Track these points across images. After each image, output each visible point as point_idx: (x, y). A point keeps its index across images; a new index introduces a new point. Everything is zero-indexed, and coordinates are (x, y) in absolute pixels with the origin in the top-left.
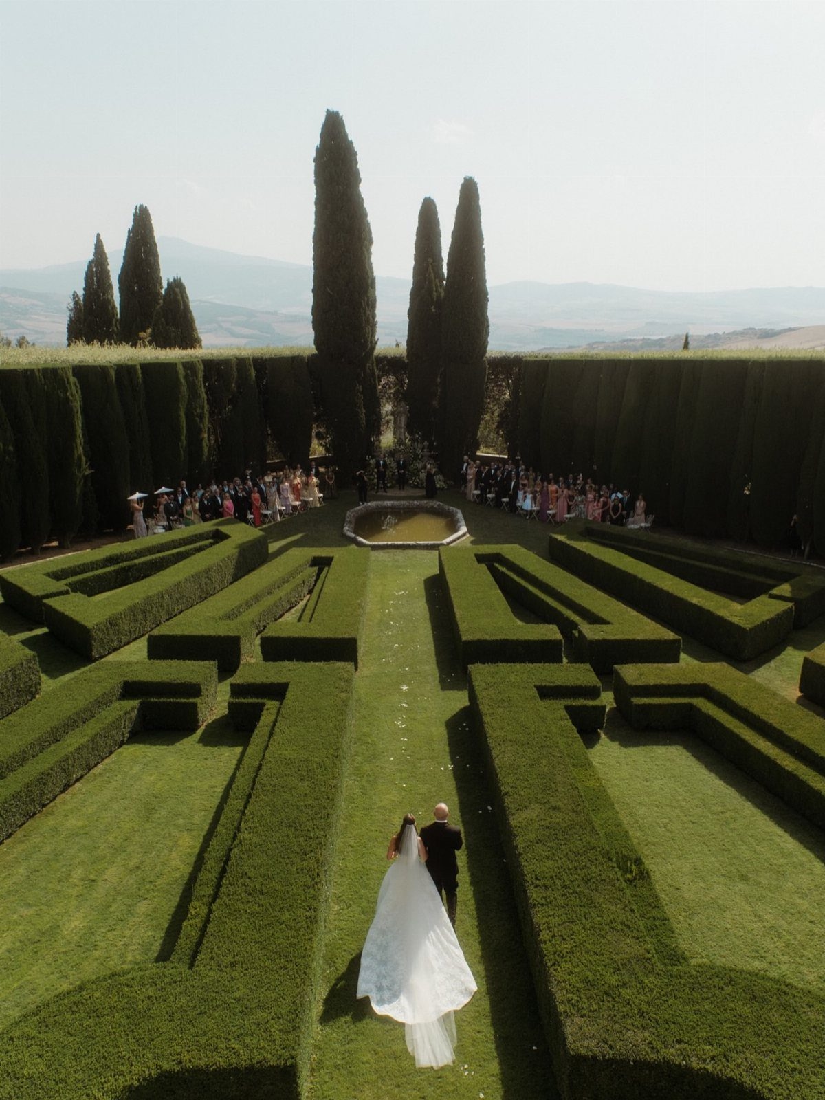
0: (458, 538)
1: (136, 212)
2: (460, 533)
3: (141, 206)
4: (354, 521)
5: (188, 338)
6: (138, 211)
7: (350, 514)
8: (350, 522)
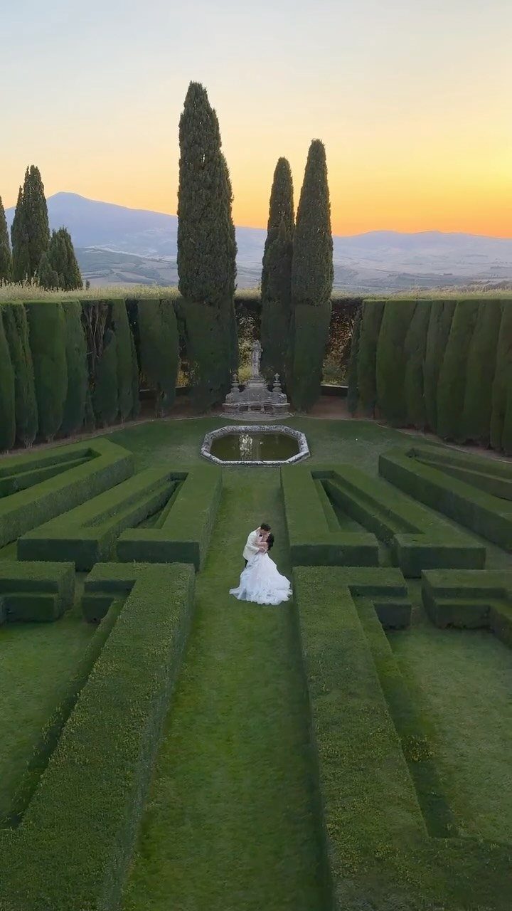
0: (300, 458)
1: (28, 172)
2: (302, 454)
3: (33, 167)
4: (211, 443)
5: (72, 281)
6: (29, 170)
7: (208, 437)
8: (208, 443)
